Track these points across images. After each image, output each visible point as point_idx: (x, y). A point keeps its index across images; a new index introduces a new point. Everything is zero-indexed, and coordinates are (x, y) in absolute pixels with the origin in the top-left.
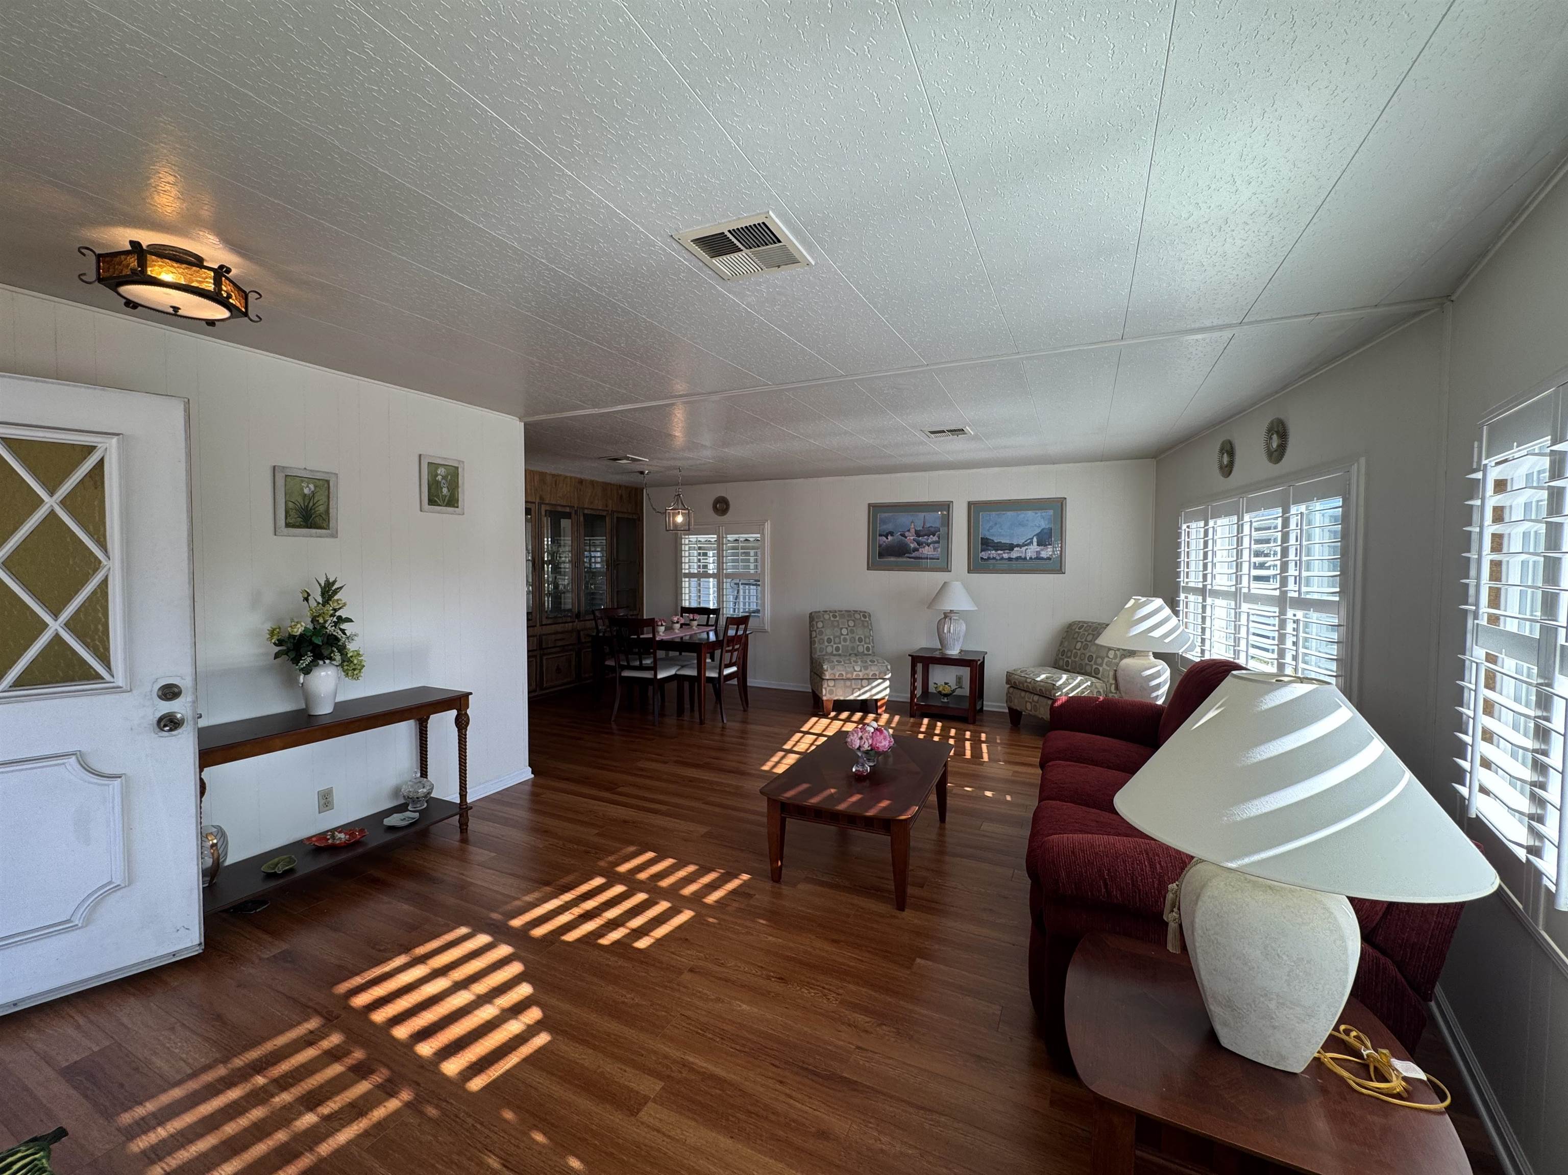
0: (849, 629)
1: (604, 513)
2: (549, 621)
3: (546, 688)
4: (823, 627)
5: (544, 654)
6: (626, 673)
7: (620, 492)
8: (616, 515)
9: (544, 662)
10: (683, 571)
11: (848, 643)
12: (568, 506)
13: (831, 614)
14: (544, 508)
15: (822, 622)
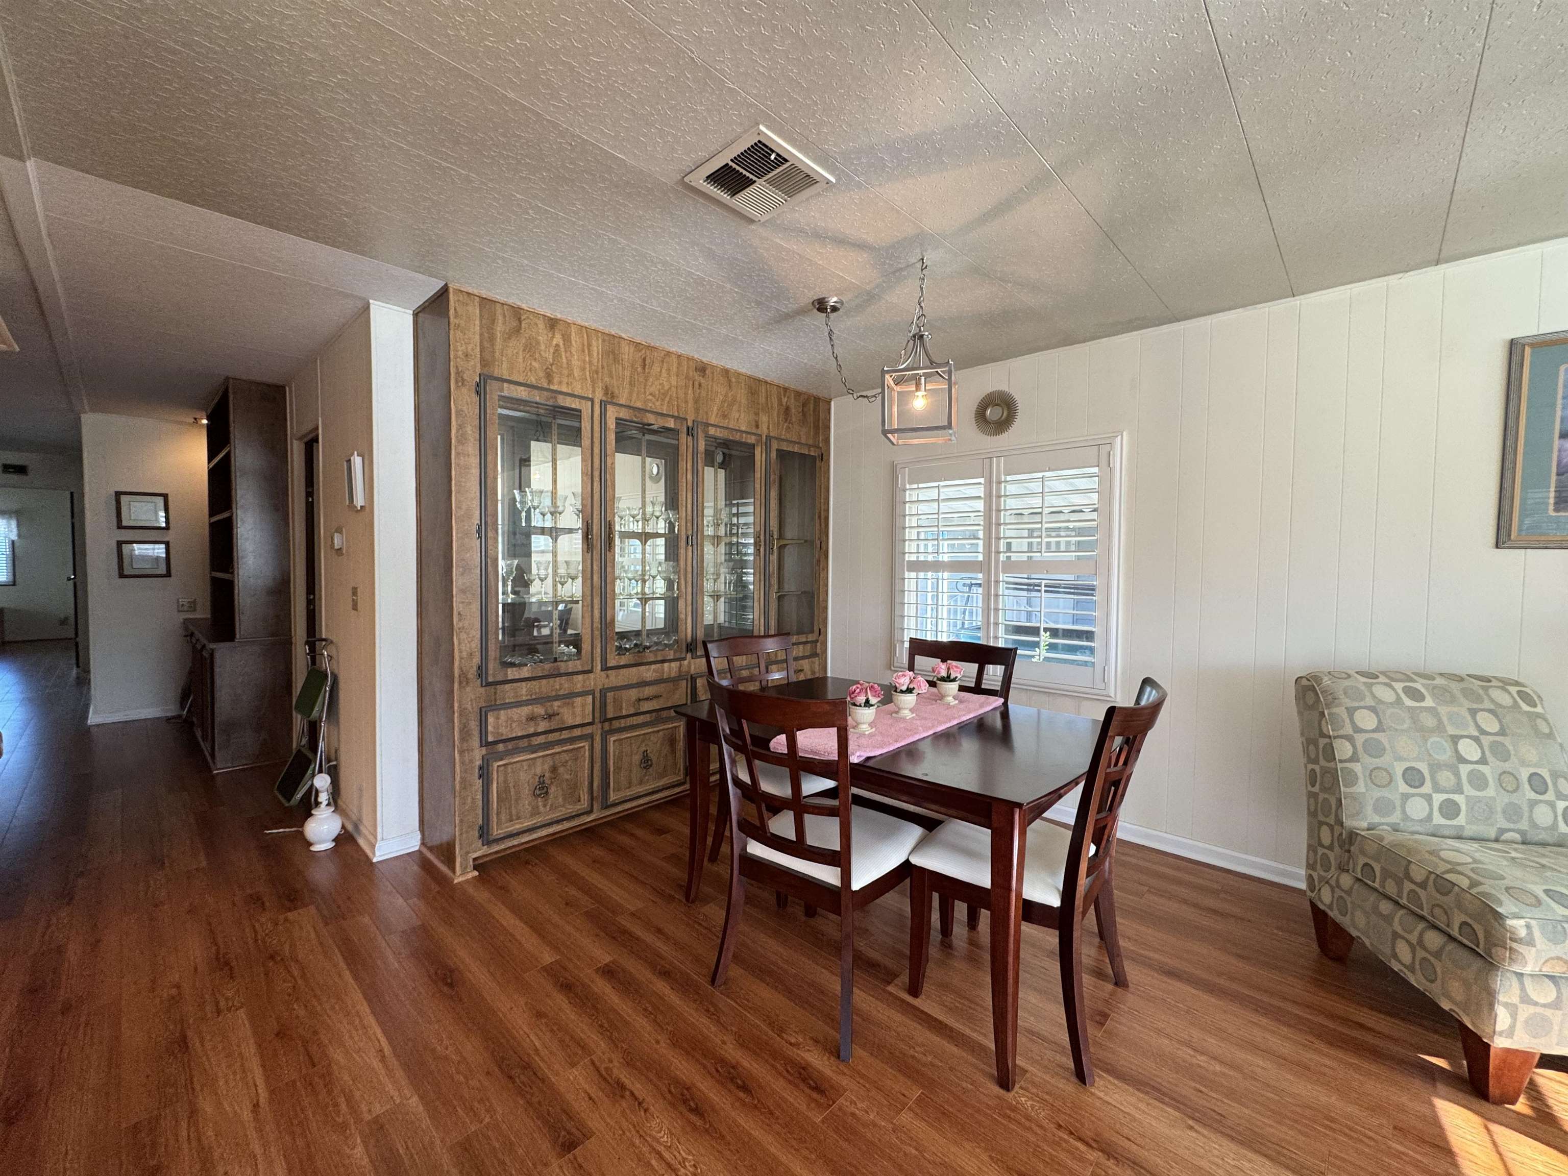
0: (1486, 740)
1: (752, 440)
2: (623, 661)
3: (615, 805)
4: (1379, 729)
5: (612, 731)
6: (757, 849)
7: (784, 400)
8: (775, 446)
9: (611, 748)
10: (907, 557)
11: (1490, 792)
12: (673, 416)
13: (1399, 686)
14: (612, 413)
15: (1373, 709)
